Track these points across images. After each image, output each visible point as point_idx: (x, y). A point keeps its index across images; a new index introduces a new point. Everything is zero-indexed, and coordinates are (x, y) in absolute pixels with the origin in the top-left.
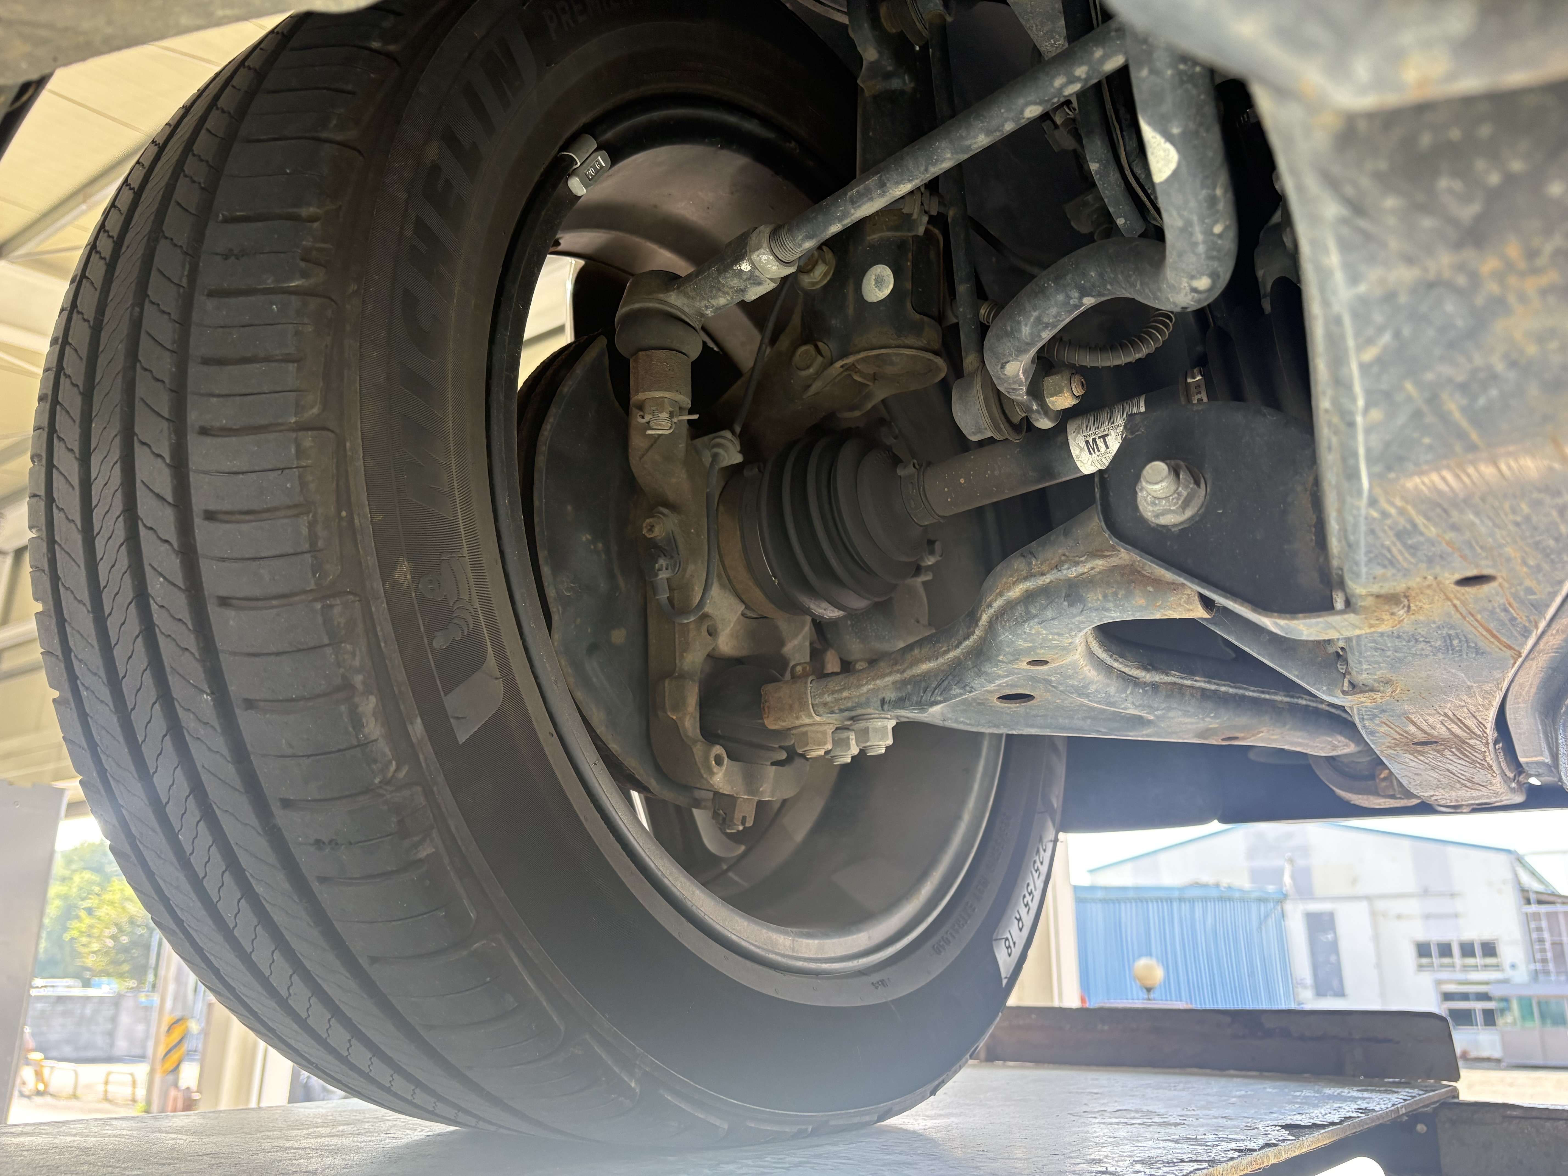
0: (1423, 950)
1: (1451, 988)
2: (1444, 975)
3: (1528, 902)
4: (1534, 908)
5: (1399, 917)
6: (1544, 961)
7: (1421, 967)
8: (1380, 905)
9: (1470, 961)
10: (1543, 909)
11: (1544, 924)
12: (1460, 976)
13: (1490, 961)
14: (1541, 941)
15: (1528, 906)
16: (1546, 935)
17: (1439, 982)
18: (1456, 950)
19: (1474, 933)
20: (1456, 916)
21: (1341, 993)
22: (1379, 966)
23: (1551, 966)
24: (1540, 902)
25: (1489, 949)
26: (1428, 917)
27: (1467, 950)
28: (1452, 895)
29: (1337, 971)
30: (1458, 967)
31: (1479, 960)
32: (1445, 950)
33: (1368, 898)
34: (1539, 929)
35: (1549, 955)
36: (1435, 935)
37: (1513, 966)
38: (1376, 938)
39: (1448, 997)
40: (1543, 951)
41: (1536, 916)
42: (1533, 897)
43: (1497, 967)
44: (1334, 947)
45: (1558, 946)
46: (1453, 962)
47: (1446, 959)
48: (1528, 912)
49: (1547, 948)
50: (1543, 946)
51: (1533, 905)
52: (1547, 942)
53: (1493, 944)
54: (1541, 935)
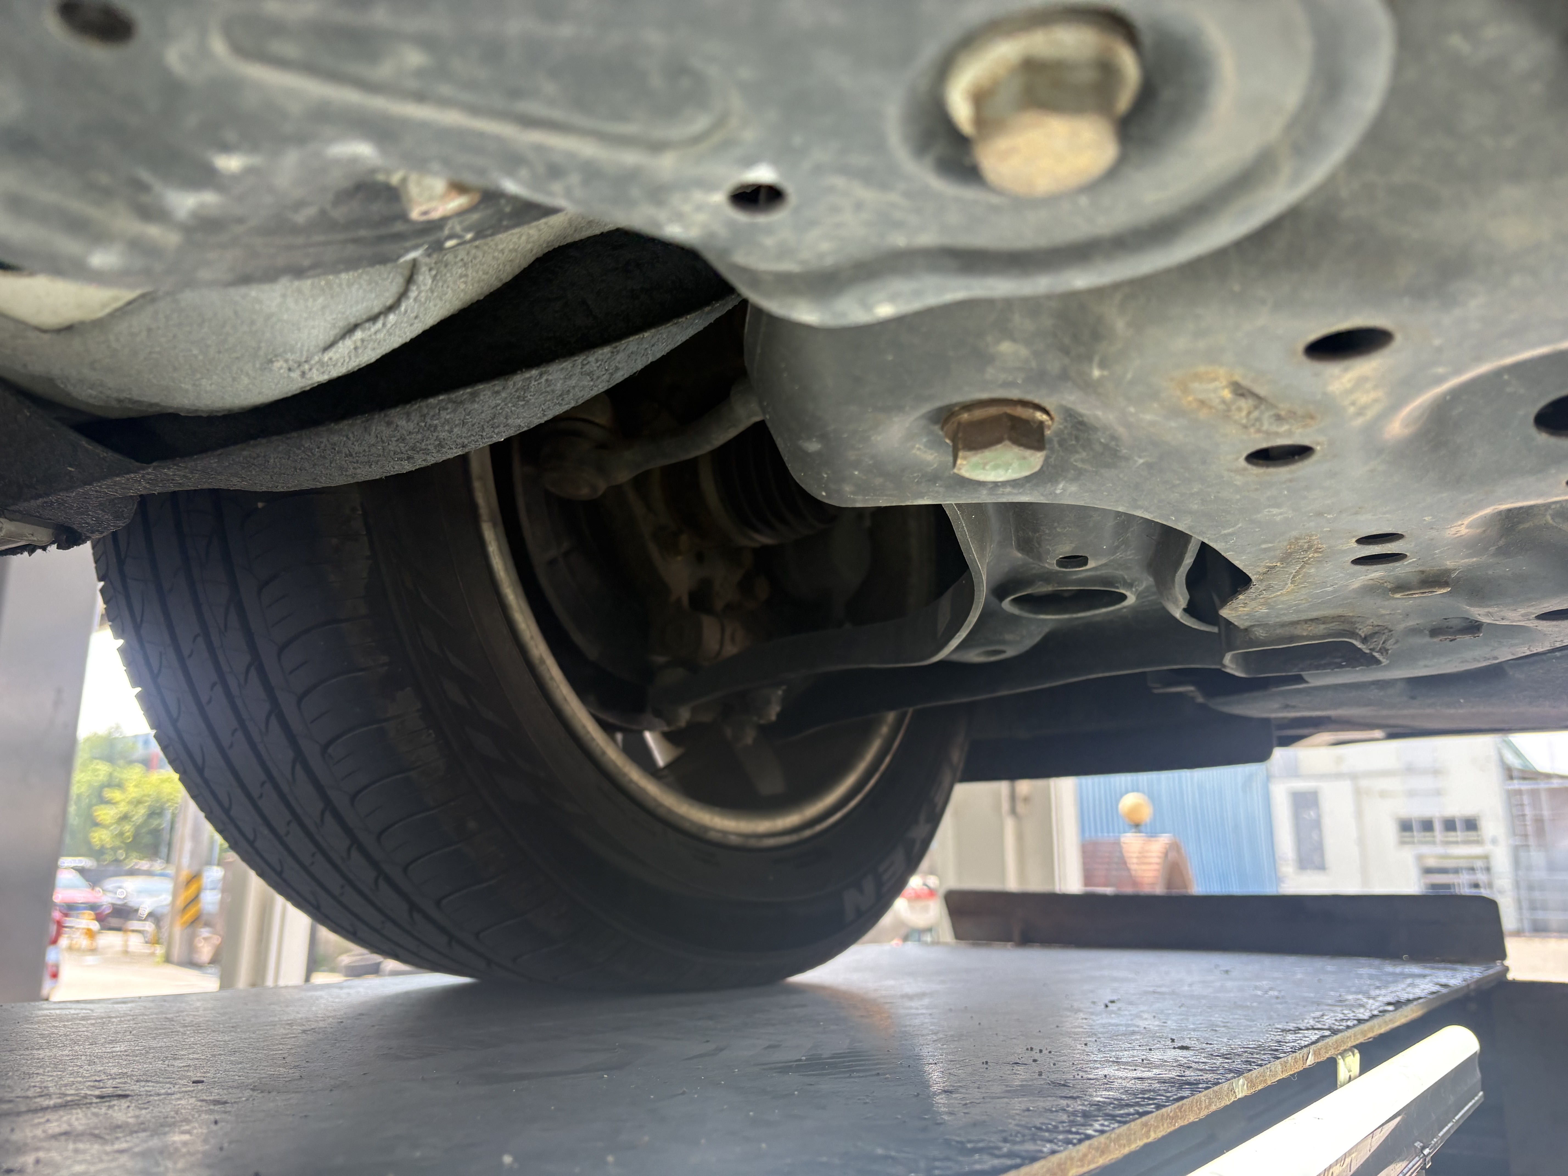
0: (1406, 826)
1: (1432, 863)
2: (1425, 850)
3: (1511, 778)
4: (1516, 785)
5: (1383, 794)
6: (1526, 836)
7: (1403, 843)
8: (1364, 783)
9: (1452, 836)
10: (1525, 786)
11: (1526, 799)
12: (1440, 850)
13: (1472, 835)
14: (1524, 815)
15: (1510, 782)
16: (1528, 811)
17: (1420, 858)
18: (1437, 826)
19: (1457, 809)
20: (1438, 793)
21: (1321, 867)
22: (1361, 841)
23: (1532, 841)
24: (1524, 779)
25: (1471, 825)
26: (1411, 794)
27: (1450, 825)
28: (1439, 773)
29: (1319, 848)
30: (1439, 842)
31: (1459, 835)
32: (1427, 825)
33: (1354, 777)
34: (1522, 805)
35: (1530, 829)
36: (1417, 810)
37: (1494, 841)
38: (1359, 814)
39: (1428, 871)
40: (1525, 825)
41: (1519, 792)
42: (1515, 774)
43: (1479, 842)
44: (1317, 824)
45: (1539, 821)
46: (1434, 837)
47: (1428, 834)
48: (1511, 787)
49: (1528, 823)
50: (1524, 821)
51: (1515, 781)
52: (1528, 818)
53: (1475, 820)
54: (1523, 810)
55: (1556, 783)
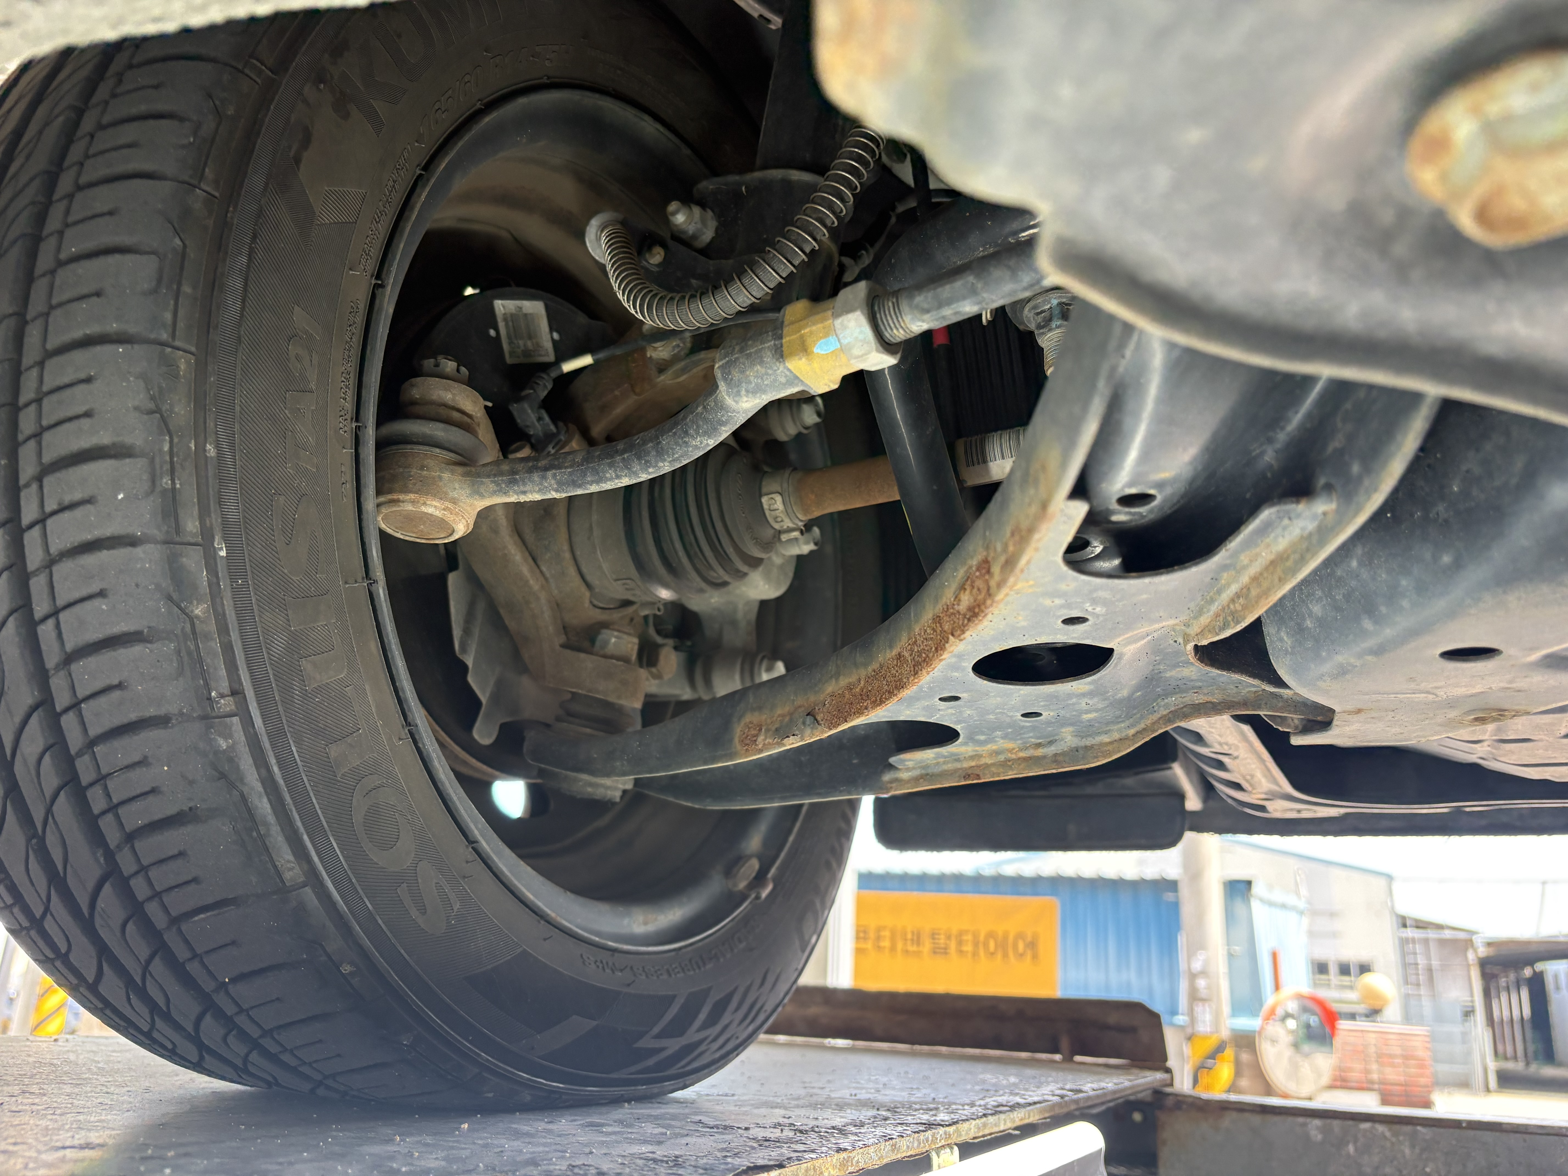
0: (1320, 967)
3: (1405, 926)
4: (1410, 933)
6: (1416, 984)
9: (1346, 980)
10: (1418, 935)
11: (1418, 948)
14: (1417, 964)
15: (1403, 931)
16: (1420, 960)
18: (1333, 969)
19: (1352, 954)
20: (1334, 935)
23: (1423, 991)
24: (1418, 927)
25: (1365, 969)
27: (1345, 970)
28: (1332, 915)
30: (1333, 986)
31: (1353, 979)
32: (1323, 968)
34: (1415, 954)
35: (1422, 978)
40: (1418, 974)
41: (1412, 941)
42: (1408, 922)
45: (1430, 970)
46: (1329, 980)
47: (1323, 977)
48: (1404, 935)
49: (1420, 972)
50: (1417, 969)
51: (1409, 930)
52: (1420, 967)
53: (1369, 966)
54: (1416, 959)
55: (1447, 934)
